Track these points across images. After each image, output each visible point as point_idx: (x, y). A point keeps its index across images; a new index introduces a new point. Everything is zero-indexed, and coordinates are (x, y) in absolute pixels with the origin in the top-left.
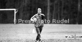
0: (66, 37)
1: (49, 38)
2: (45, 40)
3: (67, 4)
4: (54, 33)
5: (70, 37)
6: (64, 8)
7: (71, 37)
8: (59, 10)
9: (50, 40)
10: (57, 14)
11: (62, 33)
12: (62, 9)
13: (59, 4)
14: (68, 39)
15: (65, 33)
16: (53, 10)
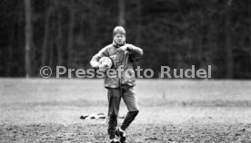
0: (82, 118)
1: (29, 123)
2: (16, 127)
3: (84, 16)
4: (47, 107)
5: (93, 118)
6: (76, 30)
7: (97, 117)
8: (60, 36)
9: (32, 128)
10: (55, 47)
11: (71, 105)
12: (71, 33)
13: (60, 16)
14: (88, 125)
15: (79, 106)
16: (43, 35)
